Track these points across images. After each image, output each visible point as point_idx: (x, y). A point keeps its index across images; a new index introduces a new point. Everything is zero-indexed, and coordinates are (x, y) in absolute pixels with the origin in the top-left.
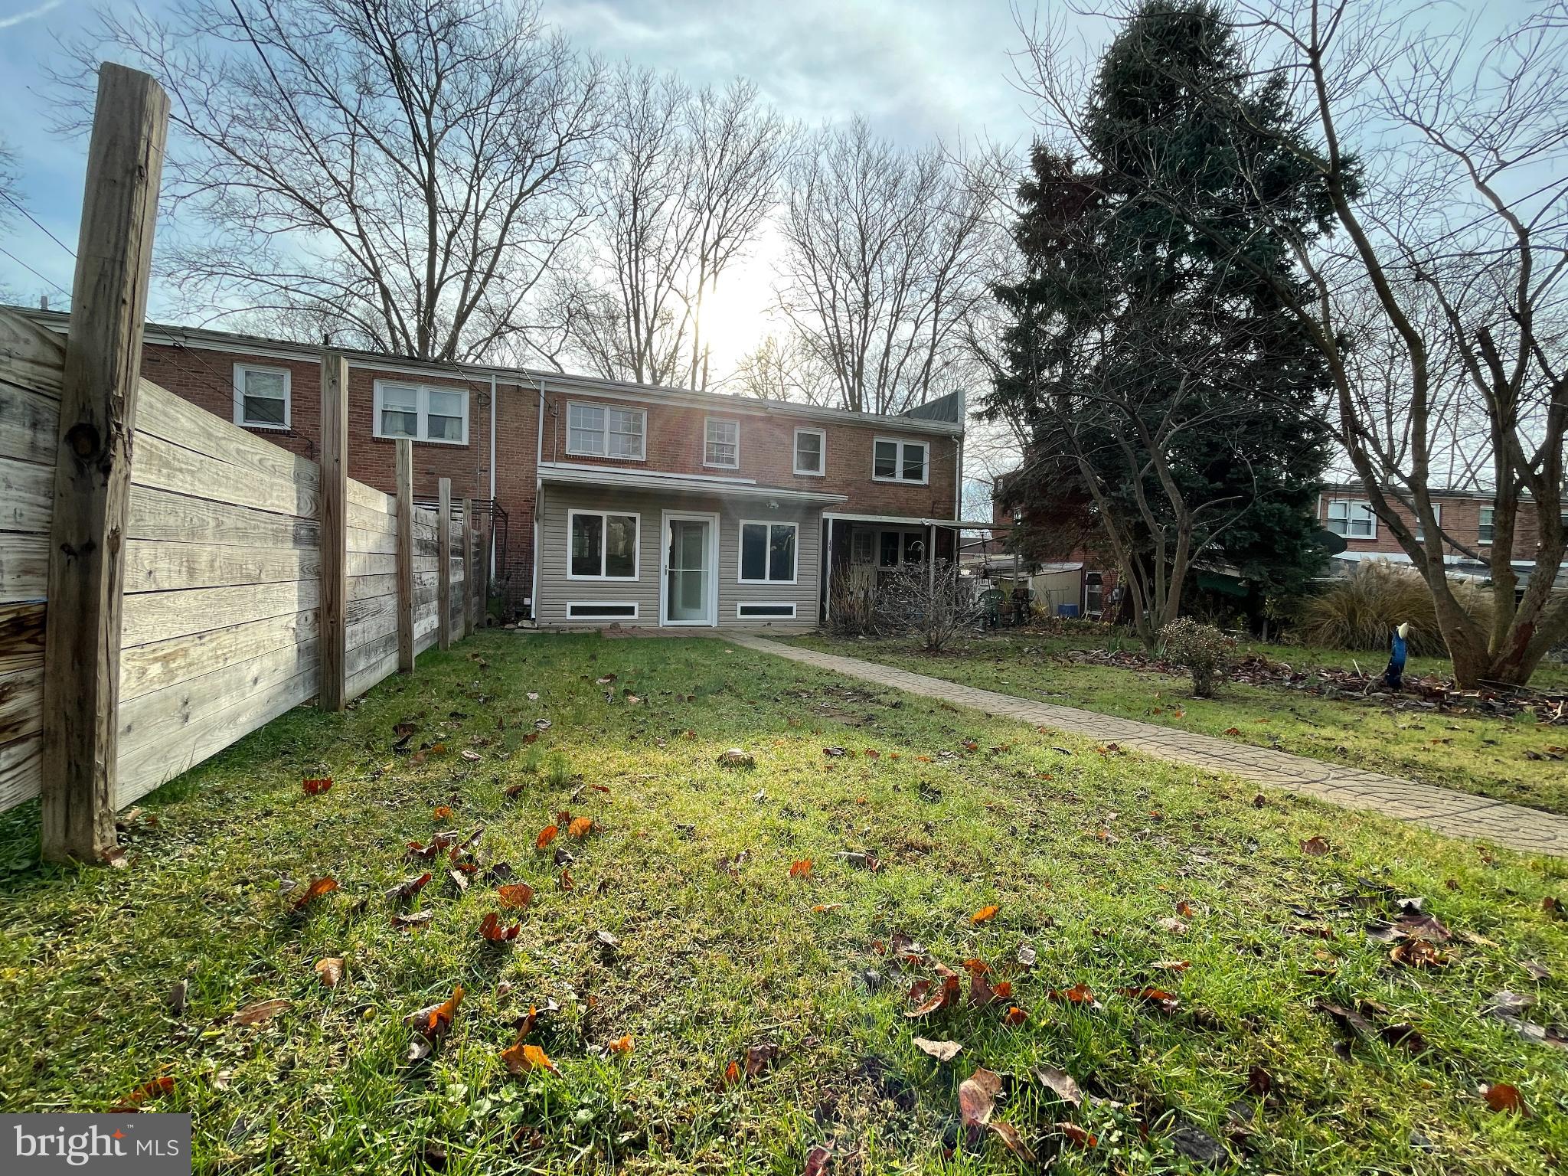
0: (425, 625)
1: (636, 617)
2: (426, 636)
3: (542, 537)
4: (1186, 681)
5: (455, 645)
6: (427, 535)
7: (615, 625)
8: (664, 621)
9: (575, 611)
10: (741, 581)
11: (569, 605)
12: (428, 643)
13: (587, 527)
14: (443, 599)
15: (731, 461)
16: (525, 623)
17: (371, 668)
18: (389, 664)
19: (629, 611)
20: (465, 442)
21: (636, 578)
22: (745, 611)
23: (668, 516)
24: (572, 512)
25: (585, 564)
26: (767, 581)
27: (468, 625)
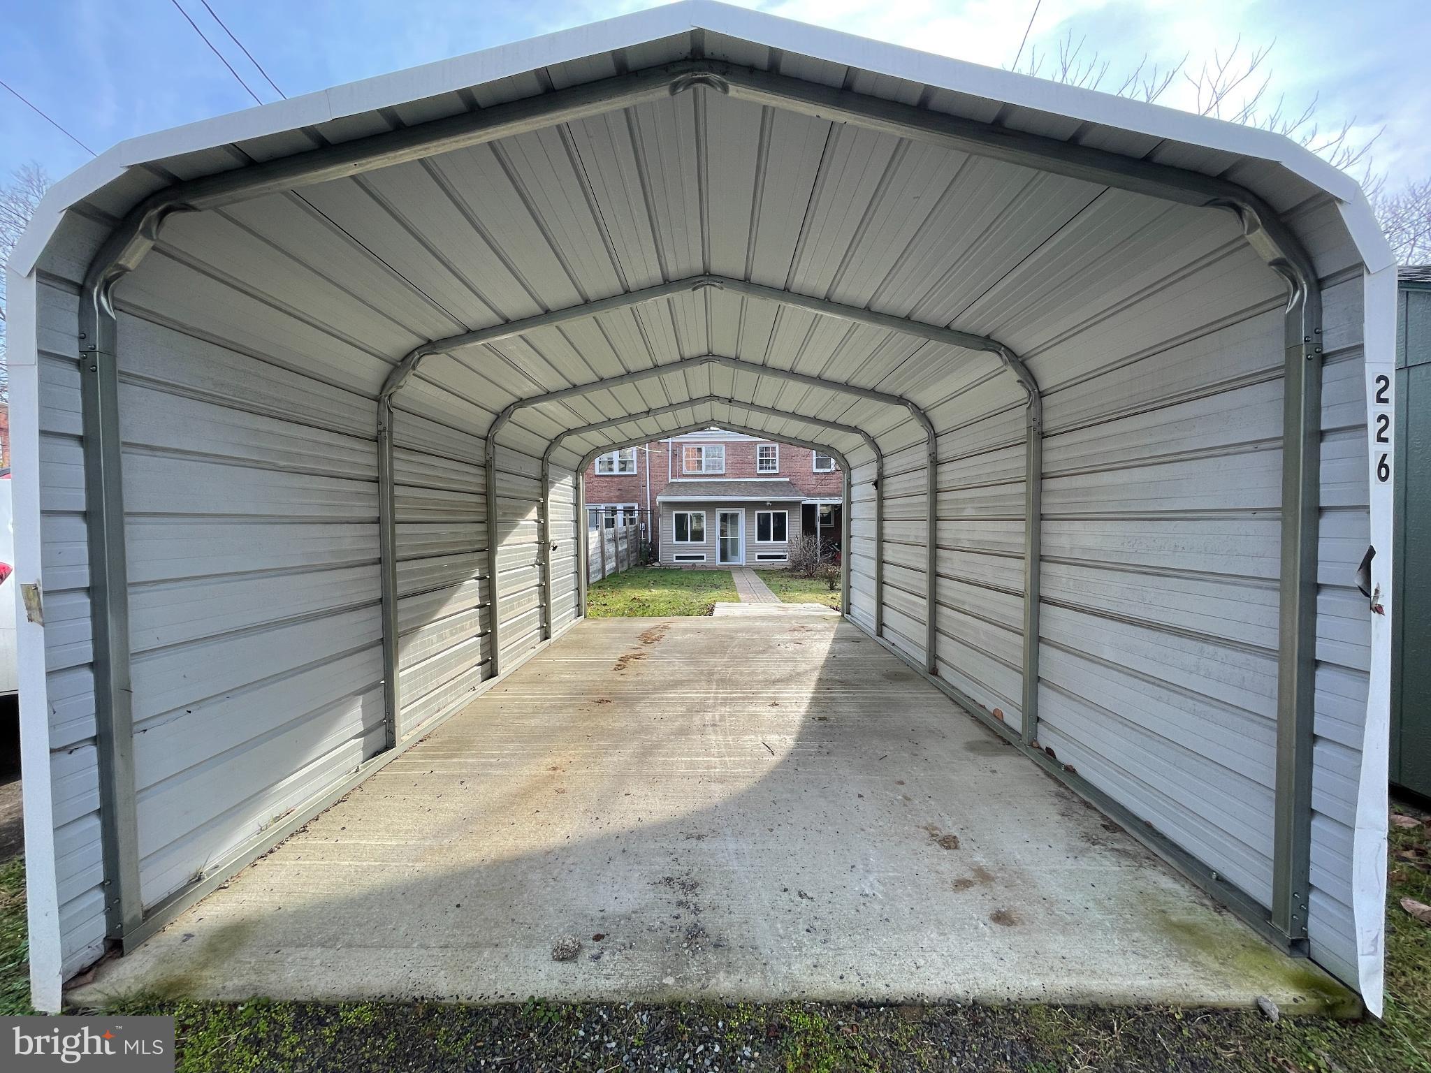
0: (611, 565)
1: (705, 560)
2: (611, 569)
3: (662, 525)
4: (827, 586)
5: (622, 573)
6: (610, 536)
7: (694, 565)
8: (719, 563)
9: (678, 558)
10: (757, 542)
11: (675, 555)
12: (612, 571)
13: (681, 520)
14: (617, 556)
15: (774, 468)
16: (656, 564)
17: (595, 577)
18: (600, 577)
19: (702, 558)
20: (635, 473)
21: (704, 542)
22: (760, 557)
23: (719, 512)
24: (674, 513)
25: (681, 536)
26: (771, 541)
27: (629, 565)
